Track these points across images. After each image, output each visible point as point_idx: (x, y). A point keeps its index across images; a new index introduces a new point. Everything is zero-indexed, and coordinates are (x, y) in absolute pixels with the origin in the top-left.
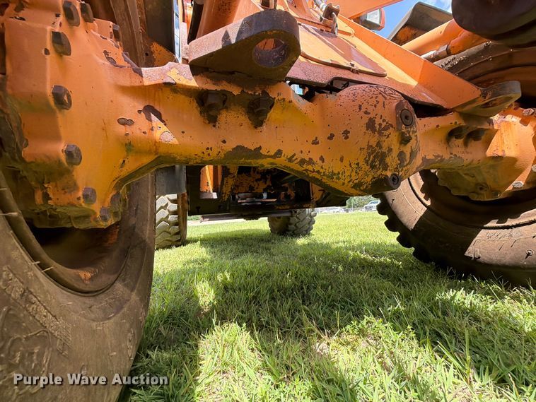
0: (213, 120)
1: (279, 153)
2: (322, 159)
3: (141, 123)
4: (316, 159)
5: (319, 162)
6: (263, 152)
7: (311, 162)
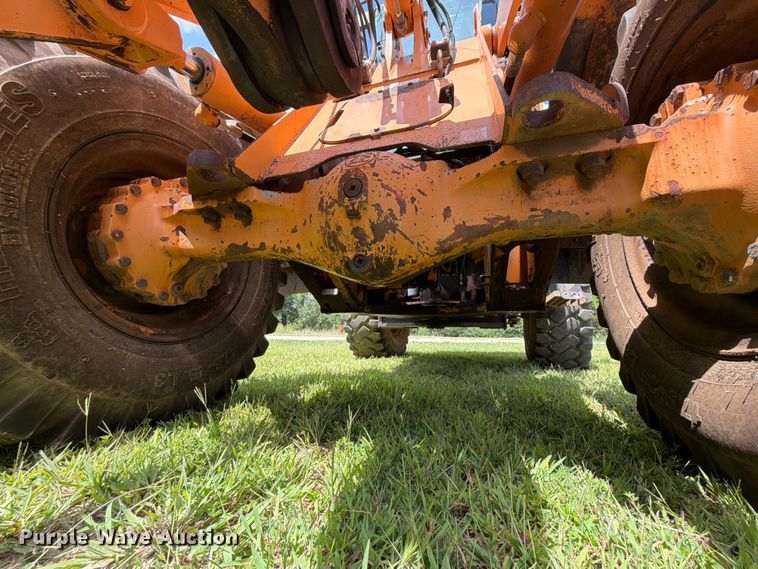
0: (218, 227)
1: (262, 244)
2: (298, 246)
3: (173, 238)
4: (294, 247)
5: (296, 249)
6: (250, 246)
7: (289, 250)
